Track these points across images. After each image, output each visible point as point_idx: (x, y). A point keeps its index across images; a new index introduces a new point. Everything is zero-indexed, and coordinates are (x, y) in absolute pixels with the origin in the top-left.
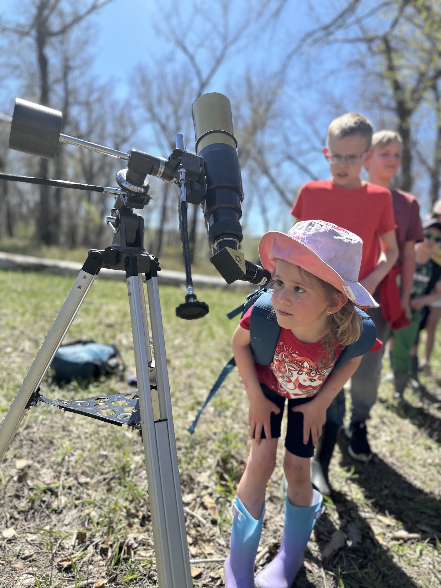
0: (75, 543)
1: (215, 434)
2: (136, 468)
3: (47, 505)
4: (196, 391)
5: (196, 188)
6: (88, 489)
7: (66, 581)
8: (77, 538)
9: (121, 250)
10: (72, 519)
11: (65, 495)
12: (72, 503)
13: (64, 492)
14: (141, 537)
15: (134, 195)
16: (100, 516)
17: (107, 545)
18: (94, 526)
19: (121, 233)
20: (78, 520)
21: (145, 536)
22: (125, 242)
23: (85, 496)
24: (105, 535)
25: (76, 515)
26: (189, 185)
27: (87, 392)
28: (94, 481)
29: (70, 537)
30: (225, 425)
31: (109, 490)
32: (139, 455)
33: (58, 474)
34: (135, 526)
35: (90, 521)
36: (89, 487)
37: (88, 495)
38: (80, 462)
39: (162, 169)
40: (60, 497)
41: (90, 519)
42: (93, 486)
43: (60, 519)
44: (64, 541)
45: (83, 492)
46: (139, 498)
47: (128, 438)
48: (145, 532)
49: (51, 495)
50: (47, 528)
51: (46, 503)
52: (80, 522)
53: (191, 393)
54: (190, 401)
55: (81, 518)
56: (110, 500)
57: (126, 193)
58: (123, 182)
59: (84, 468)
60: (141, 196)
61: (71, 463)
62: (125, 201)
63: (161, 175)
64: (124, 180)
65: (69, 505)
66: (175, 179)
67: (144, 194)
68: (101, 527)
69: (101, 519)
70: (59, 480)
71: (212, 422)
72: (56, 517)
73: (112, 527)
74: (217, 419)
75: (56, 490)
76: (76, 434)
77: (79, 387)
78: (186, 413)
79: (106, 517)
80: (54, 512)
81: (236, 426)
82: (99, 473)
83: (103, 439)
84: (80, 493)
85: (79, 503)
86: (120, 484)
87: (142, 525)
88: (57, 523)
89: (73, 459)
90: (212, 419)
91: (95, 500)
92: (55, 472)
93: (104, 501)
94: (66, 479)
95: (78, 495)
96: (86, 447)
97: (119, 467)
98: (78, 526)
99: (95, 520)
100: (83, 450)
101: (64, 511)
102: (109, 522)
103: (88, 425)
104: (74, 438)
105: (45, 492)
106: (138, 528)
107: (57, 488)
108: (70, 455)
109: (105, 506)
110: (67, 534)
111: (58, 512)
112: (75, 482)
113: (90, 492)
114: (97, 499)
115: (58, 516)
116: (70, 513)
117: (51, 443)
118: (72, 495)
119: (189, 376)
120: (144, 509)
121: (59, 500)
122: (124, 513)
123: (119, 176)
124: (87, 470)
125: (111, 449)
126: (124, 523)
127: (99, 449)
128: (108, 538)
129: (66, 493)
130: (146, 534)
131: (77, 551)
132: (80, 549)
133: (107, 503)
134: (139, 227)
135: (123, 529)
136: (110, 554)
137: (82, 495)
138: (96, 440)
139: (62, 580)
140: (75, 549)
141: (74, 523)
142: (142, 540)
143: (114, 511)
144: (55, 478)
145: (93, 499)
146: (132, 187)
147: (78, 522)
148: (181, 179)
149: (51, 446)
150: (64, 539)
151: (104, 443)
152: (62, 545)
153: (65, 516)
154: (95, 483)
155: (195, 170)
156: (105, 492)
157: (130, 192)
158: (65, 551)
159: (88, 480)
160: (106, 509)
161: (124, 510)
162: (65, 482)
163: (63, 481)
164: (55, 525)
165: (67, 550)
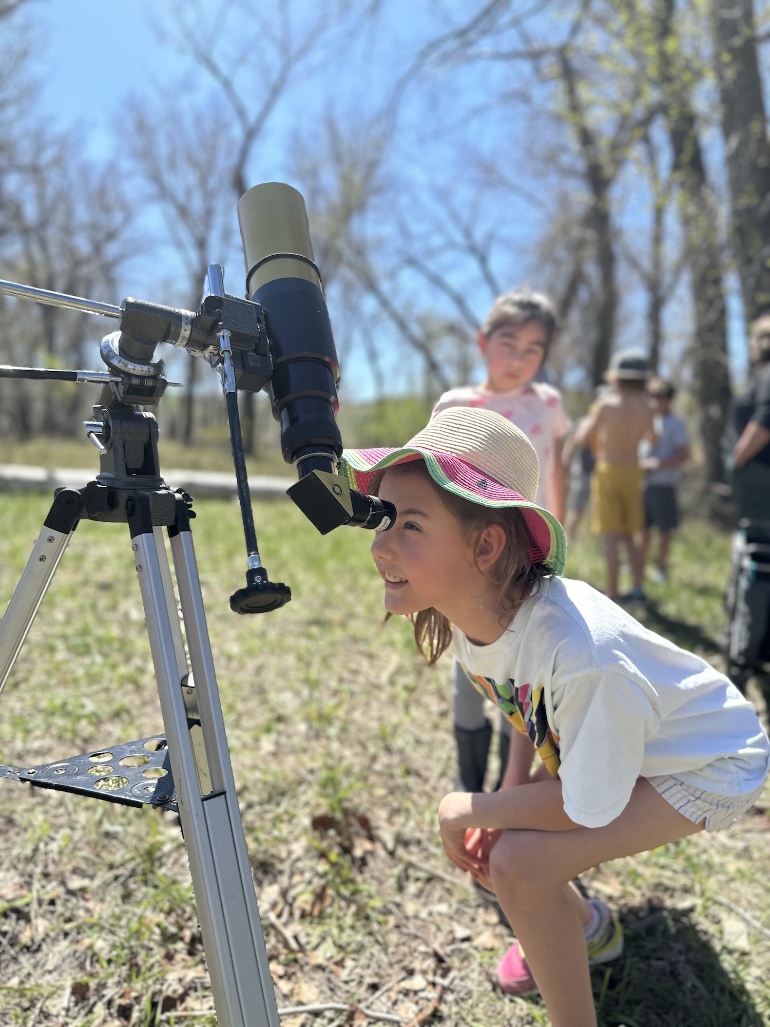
0: (69, 1001)
1: (311, 772)
2: (172, 850)
3: (11, 939)
4: (273, 696)
5: (251, 364)
6: (86, 900)
8: (73, 993)
9: (117, 484)
10: (61, 959)
11: (43, 916)
12: (57, 931)
13: (41, 911)
14: (191, 975)
15: (135, 381)
16: (114, 947)
17: (129, 998)
18: (102, 967)
19: (115, 451)
20: (72, 959)
21: (198, 972)
22: (124, 468)
23: (81, 913)
24: (125, 981)
25: (67, 952)
26: (239, 359)
28: (97, 882)
29: (60, 992)
30: (329, 754)
31: (127, 896)
33: (27, 879)
34: (178, 957)
35: (95, 958)
36: (88, 896)
37: (88, 910)
38: (67, 851)
39: (186, 331)
40: (34, 921)
41: (94, 954)
42: (95, 893)
43: (38, 963)
44: (48, 1003)
45: (77, 907)
46: (183, 905)
48: (196, 965)
49: (18, 919)
50: (14, 982)
51: (9, 936)
52: (76, 963)
53: (265, 702)
54: (263, 717)
55: (78, 954)
56: (130, 915)
57: (120, 379)
58: (113, 358)
59: (74, 863)
60: (149, 383)
61: (51, 855)
62: (119, 392)
63: (185, 342)
64: (115, 355)
65: (53, 935)
66: (211, 347)
67: (155, 377)
68: (116, 968)
69: (115, 953)
70: (30, 890)
71: (304, 750)
72: (29, 960)
73: (137, 965)
74: (315, 745)
75: (26, 909)
78: (257, 740)
79: (123, 948)
80: (25, 950)
81: (347, 753)
82: (105, 868)
84: (72, 909)
85: (72, 929)
86: (145, 883)
87: (191, 953)
88: (32, 971)
89: (54, 847)
90: (305, 744)
91: (100, 918)
92: (22, 875)
93: (119, 918)
94: (43, 887)
95: (68, 914)
96: (76, 822)
97: (142, 851)
98: (73, 972)
99: (104, 955)
100: (72, 828)
101: (44, 947)
102: (129, 956)
105: (5, 915)
106: (184, 960)
107: (27, 905)
108: (48, 840)
109: (121, 927)
110: (54, 989)
111: (32, 949)
112: (61, 890)
113: (90, 905)
114: (105, 915)
115: (34, 957)
116: (56, 949)
117: (10, 821)
118: (56, 915)
120: (194, 922)
121: (34, 928)
122: (157, 937)
123: (106, 347)
124: (83, 866)
126: (158, 954)
128: (130, 986)
129: (46, 912)
130: (200, 967)
131: (75, 1018)
132: (79, 1012)
133: (123, 922)
134: (150, 436)
135: (157, 965)
136: (135, 1015)
137: (75, 912)
140: (70, 1013)
141: (65, 967)
142: (193, 981)
143: (137, 934)
144: (21, 887)
145: (96, 916)
146: (131, 367)
147: (71, 963)
148: (223, 350)
149: (10, 827)
150: (48, 998)
152: (44, 1009)
153: (47, 955)
154: (99, 887)
155: (248, 332)
156: (119, 901)
157: (128, 375)
158: (51, 1021)
159: (86, 882)
160: (122, 934)
161: (157, 931)
162: (42, 892)
163: (38, 891)
164: (29, 975)
165: (55, 1019)
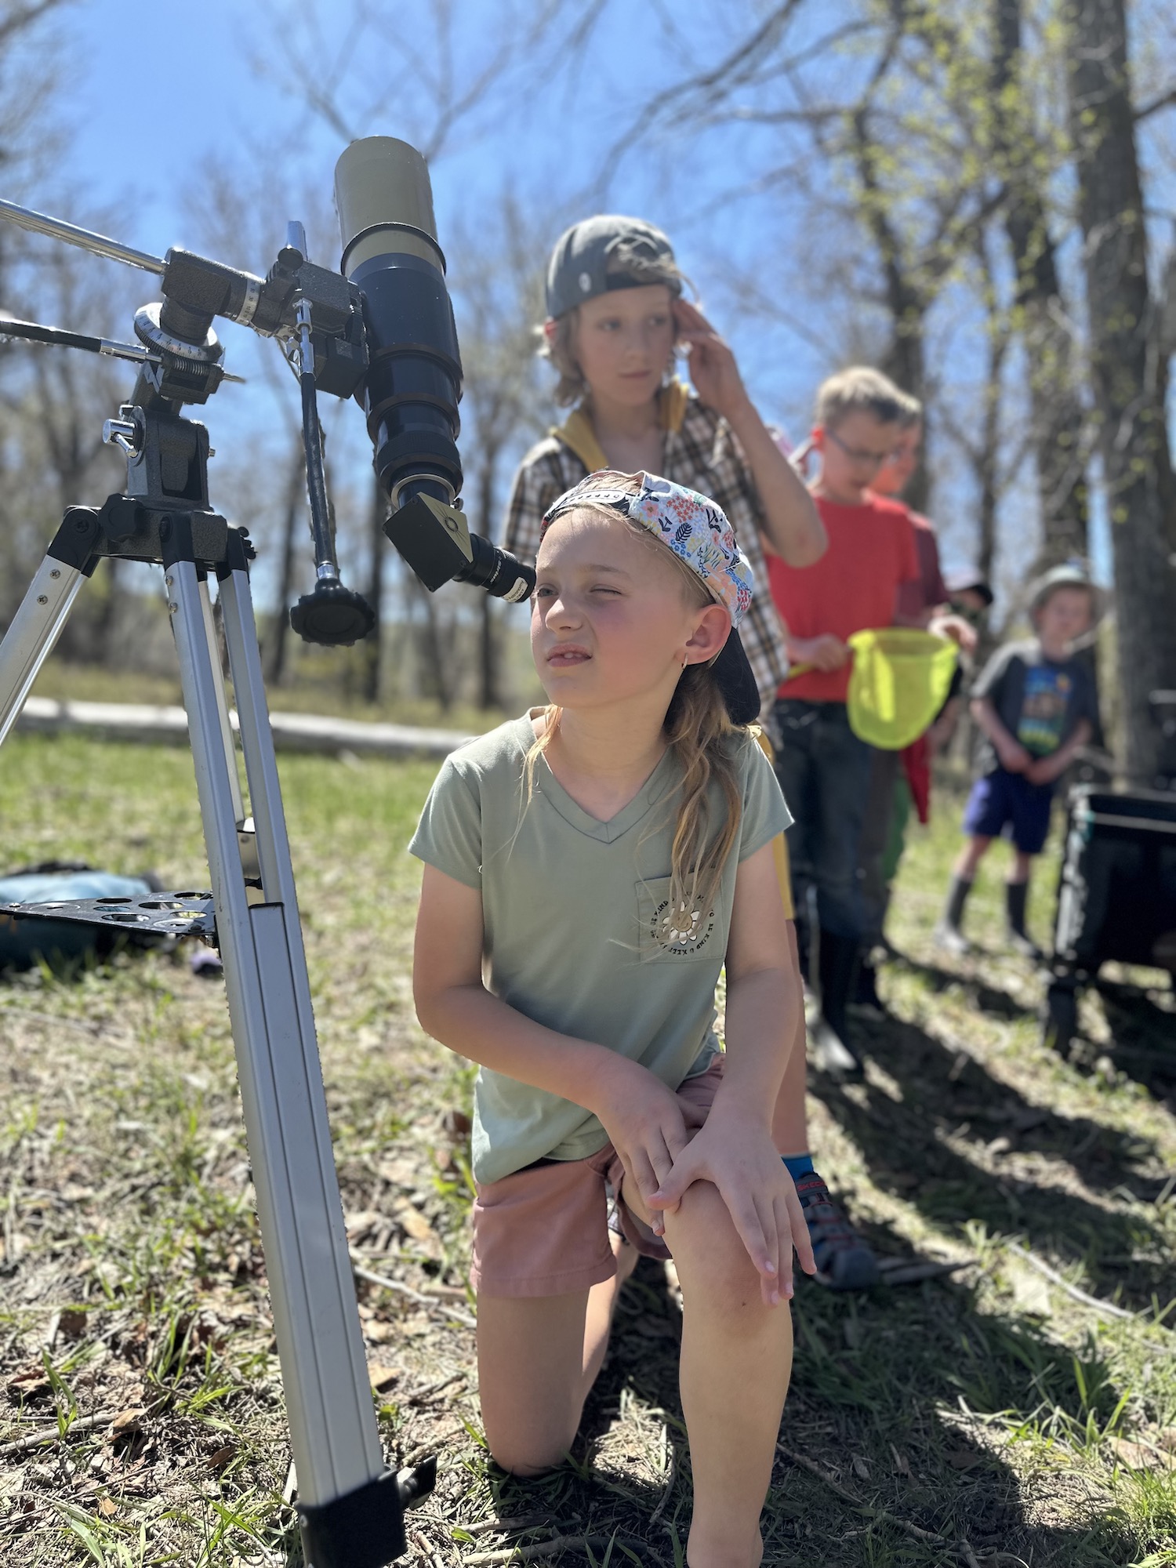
0: (56, 1337)
2: (218, 1159)
5: (340, 351)
6: (87, 1215)
7: (34, 1423)
8: (61, 1327)
9: (150, 502)
10: (46, 1287)
11: (23, 1231)
12: (42, 1250)
13: (21, 1224)
14: (236, 1312)
15: (180, 365)
16: (125, 1273)
17: (144, 1333)
20: (63, 1286)
21: (247, 1309)
22: (159, 486)
23: (80, 1230)
24: (139, 1312)
25: (56, 1277)
26: (322, 340)
27: (78, 988)
28: (106, 1193)
29: (42, 1325)
31: (148, 1211)
32: (226, 1127)
34: (218, 1291)
35: (96, 1286)
36: (88, 1210)
37: (88, 1226)
38: (63, 1149)
40: (9, 1237)
41: (96, 1280)
42: (101, 1207)
43: (12, 1287)
44: (23, 1337)
45: (73, 1222)
46: (230, 1226)
47: (196, 1090)
48: (247, 1300)
52: (67, 1291)
53: (367, 986)
55: (71, 1281)
57: (159, 359)
58: (151, 330)
59: (73, 1167)
60: (199, 370)
61: (38, 1155)
62: (157, 380)
63: (249, 318)
64: (154, 327)
65: (35, 1255)
66: (285, 327)
67: (208, 364)
68: (126, 1298)
69: (126, 1279)
73: (158, 1295)
76: (48, 1086)
77: (54, 978)
79: (139, 1274)
82: (117, 1175)
83: (128, 1095)
84: (67, 1225)
85: (64, 1248)
86: (176, 1196)
87: (238, 1286)
88: (4, 1297)
91: (107, 1237)
93: (136, 1237)
94: (25, 1194)
95: (60, 1229)
97: (174, 1155)
98: (62, 1301)
99: (111, 1284)
101: (23, 1269)
102: (147, 1284)
103: (85, 1066)
104: (44, 1096)
106: (226, 1293)
108: (34, 1136)
109: (138, 1249)
110: (33, 1321)
111: (4, 1271)
112: (52, 1200)
113: (94, 1220)
114: (115, 1234)
115: (7, 1282)
116: (39, 1273)
118: (42, 1231)
119: (363, 949)
121: (8, 1245)
122: (189, 1261)
123: (141, 319)
124: (84, 1169)
125: (151, 1117)
126: (191, 1284)
127: (117, 1117)
128: (146, 1317)
129: (28, 1225)
130: (251, 1305)
131: (63, 1355)
132: (69, 1350)
133: (141, 1243)
134: (197, 451)
135: (186, 1296)
136: (151, 1353)
137: (71, 1229)
138: (106, 1099)
139: (21, 1421)
140: (57, 1350)
141: (53, 1294)
142: (238, 1319)
143: (162, 1258)
145: (102, 1234)
146: (175, 346)
147: (61, 1290)
148: (300, 325)
150: (24, 1331)
151: (131, 1105)
152: (19, 1344)
153: (26, 1281)
154: (108, 1199)
155: (337, 309)
156: (136, 1216)
158: (27, 1358)
159: (88, 1192)
160: (139, 1257)
161: (191, 1256)
162: (23, 1200)
163: (17, 1199)
165: (33, 1356)
